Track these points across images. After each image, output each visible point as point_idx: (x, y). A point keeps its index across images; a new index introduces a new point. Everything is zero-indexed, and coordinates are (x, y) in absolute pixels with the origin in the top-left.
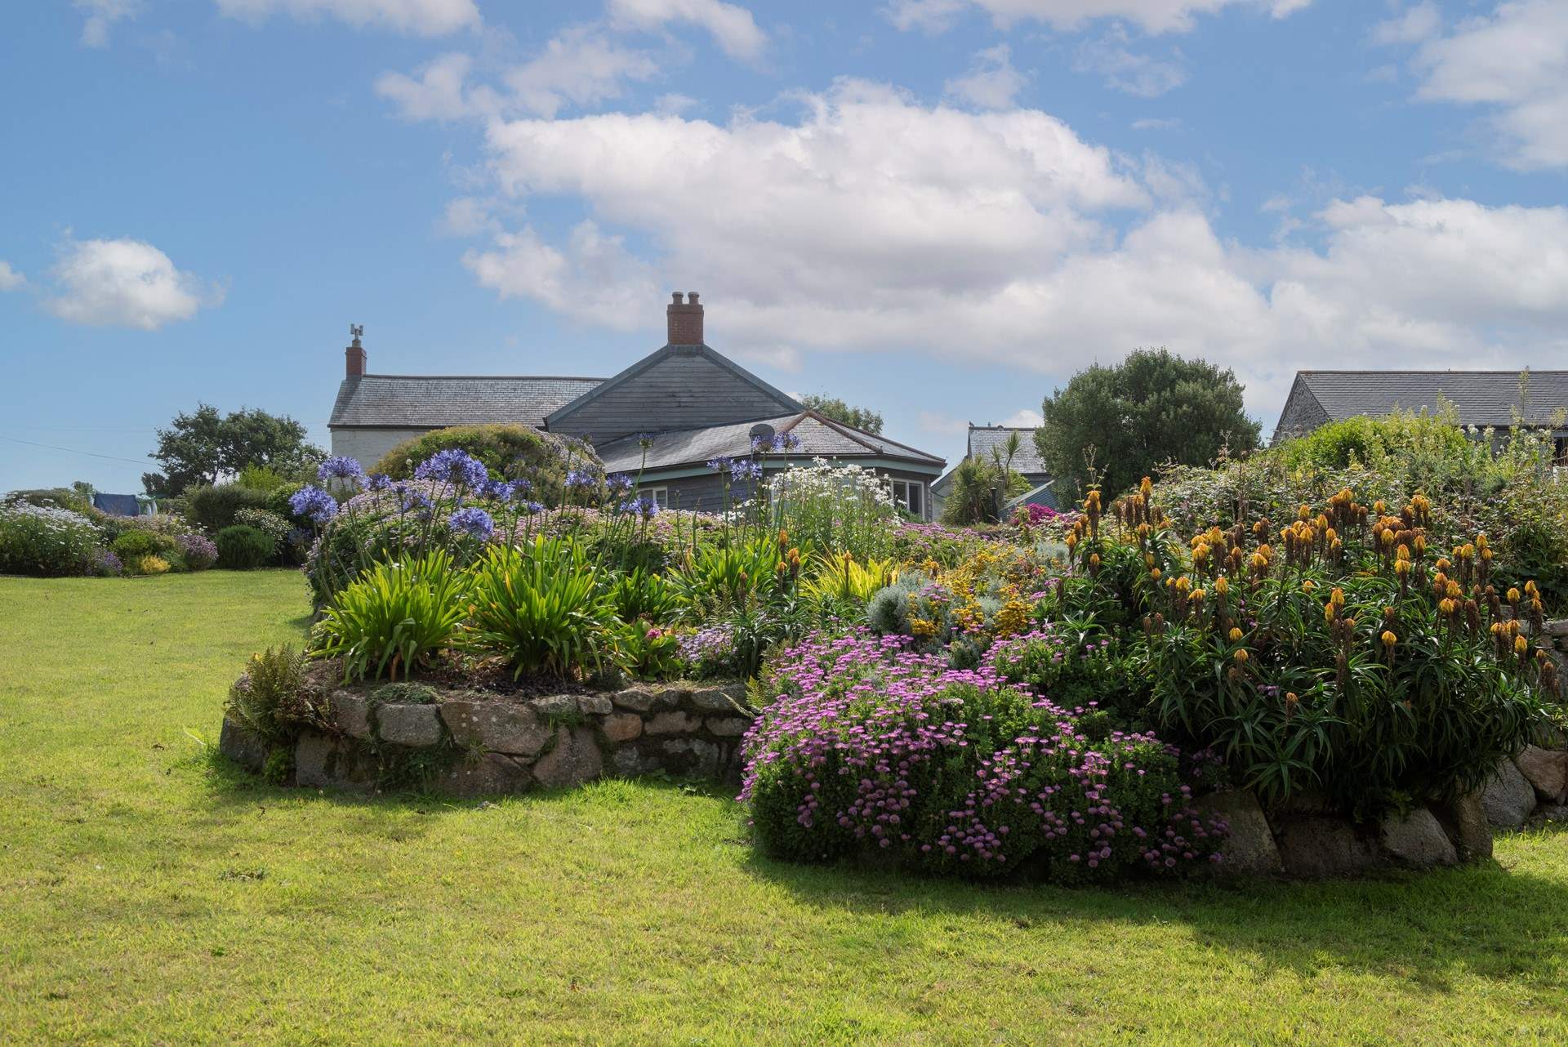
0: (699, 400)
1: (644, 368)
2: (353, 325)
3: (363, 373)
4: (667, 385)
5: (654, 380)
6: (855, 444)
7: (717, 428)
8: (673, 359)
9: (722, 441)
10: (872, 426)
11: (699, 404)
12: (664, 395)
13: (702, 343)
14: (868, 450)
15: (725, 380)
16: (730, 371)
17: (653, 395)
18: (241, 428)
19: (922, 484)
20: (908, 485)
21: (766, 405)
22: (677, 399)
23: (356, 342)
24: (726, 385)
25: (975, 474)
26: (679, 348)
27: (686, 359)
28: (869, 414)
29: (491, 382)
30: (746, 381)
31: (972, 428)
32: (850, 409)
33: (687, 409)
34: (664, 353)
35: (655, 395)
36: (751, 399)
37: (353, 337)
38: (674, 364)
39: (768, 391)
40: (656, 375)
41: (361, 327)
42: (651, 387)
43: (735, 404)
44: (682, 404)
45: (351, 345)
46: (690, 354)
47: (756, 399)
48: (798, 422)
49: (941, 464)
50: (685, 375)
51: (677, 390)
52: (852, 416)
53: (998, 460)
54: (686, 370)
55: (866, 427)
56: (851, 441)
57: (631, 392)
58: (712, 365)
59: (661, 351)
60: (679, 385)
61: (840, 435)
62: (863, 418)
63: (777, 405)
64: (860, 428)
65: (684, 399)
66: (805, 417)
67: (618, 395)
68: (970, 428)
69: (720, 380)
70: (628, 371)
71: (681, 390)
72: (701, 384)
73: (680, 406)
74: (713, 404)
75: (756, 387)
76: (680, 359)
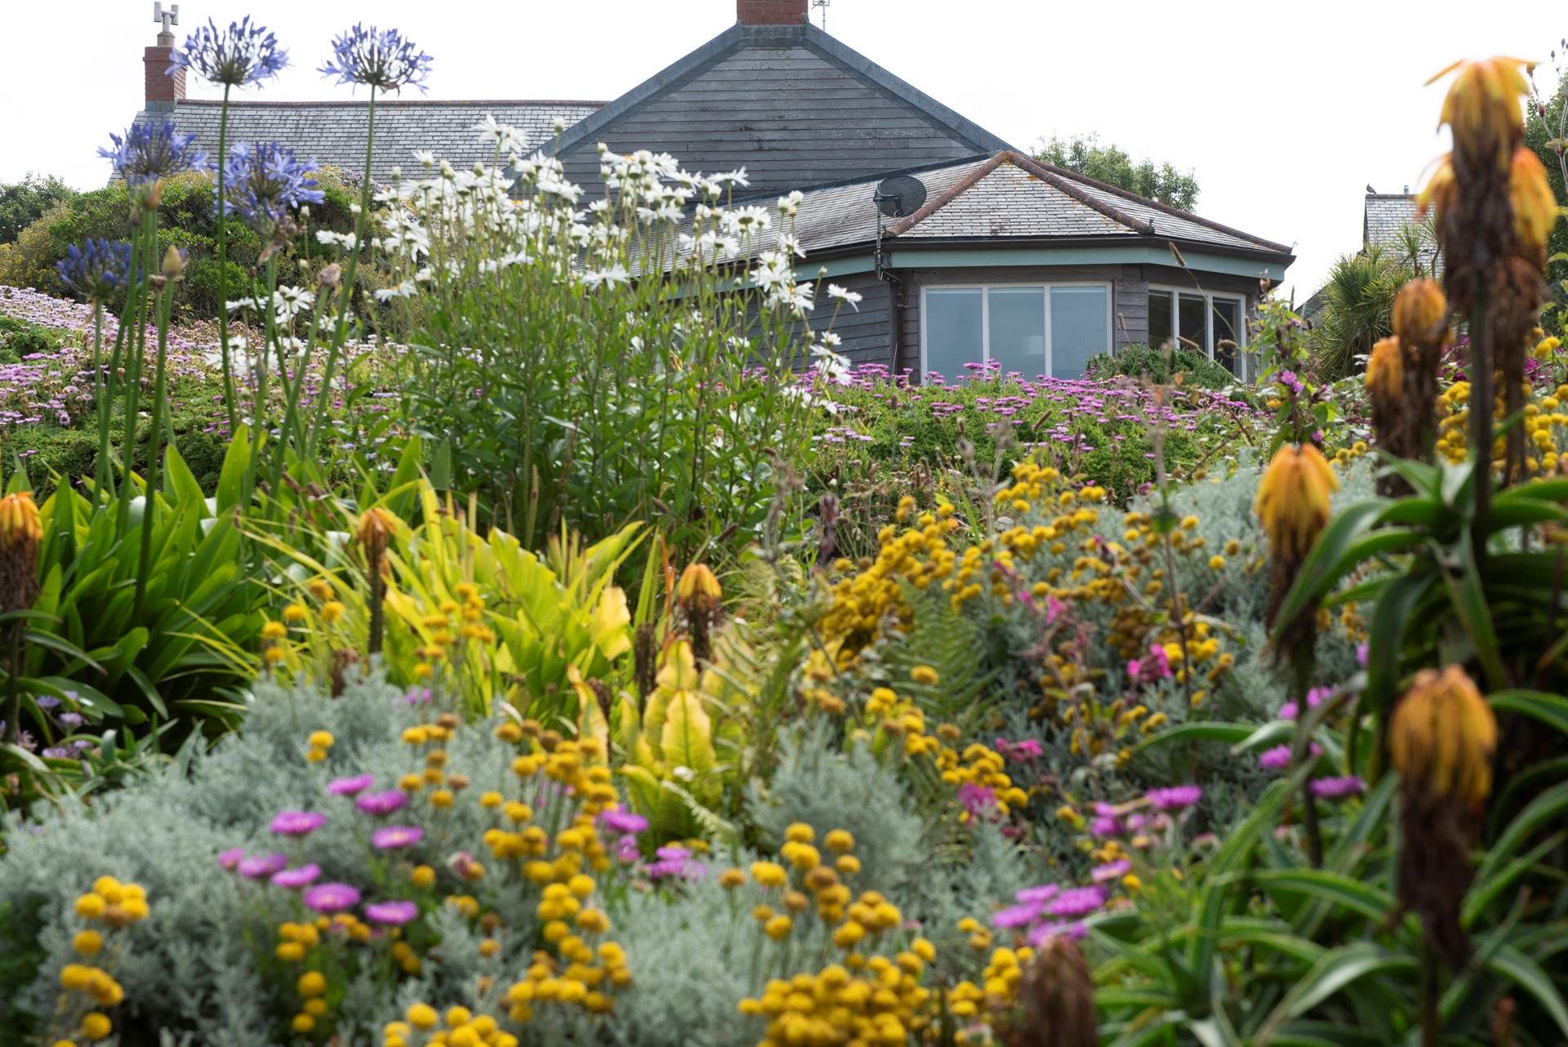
0: (798, 135)
1: (687, 74)
2: (157, 5)
3: (178, 97)
4: (738, 106)
5: (708, 97)
6: (1099, 217)
7: (828, 191)
8: (746, 54)
9: (831, 215)
10: (1176, 197)
11: (800, 146)
12: (729, 126)
13: (805, 20)
14: (1123, 229)
15: (850, 94)
16: (862, 77)
17: (705, 127)
18: (16, 212)
19: (1243, 299)
20: (1210, 301)
21: (936, 144)
22: (756, 135)
23: (165, 37)
24: (854, 105)
25: (1366, 281)
26: (758, 32)
27: (773, 54)
28: (1170, 171)
29: (419, 112)
30: (894, 97)
31: (1372, 197)
32: (1135, 163)
33: (777, 155)
34: (729, 43)
35: (713, 127)
36: (904, 133)
37: (159, 28)
38: (751, 65)
39: (937, 115)
40: (713, 86)
41: (174, 8)
42: (703, 110)
43: (871, 143)
44: (766, 145)
45: (154, 43)
46: (781, 44)
47: (913, 133)
48: (985, 172)
49: (1281, 258)
50: (770, 86)
51: (755, 116)
52: (1138, 177)
53: (1413, 253)
54: (774, 75)
55: (1166, 197)
56: (1089, 210)
57: (664, 122)
58: (827, 65)
59: (724, 37)
60: (758, 106)
61: (1067, 199)
62: (1161, 181)
63: (955, 144)
64: (1156, 200)
65: (769, 135)
66: (1000, 163)
67: (638, 128)
68: (1368, 197)
69: (840, 95)
70: (657, 78)
71: (764, 116)
72: (806, 105)
73: (760, 149)
74: (827, 145)
75: (912, 107)
76: (760, 54)
